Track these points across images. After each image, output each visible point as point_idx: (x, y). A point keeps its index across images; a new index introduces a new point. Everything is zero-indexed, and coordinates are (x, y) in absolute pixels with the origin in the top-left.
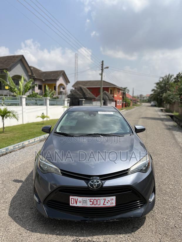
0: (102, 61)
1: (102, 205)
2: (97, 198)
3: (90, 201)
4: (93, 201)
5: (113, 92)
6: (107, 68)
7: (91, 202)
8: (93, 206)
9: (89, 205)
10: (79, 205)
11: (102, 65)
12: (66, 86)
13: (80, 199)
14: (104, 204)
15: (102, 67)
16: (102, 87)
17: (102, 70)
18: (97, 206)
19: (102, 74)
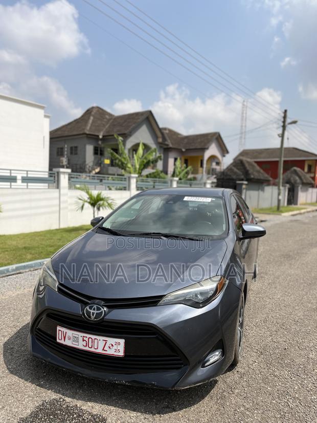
0: (284, 111)
1: (100, 351)
2: (93, 337)
3: (83, 340)
4: (87, 339)
5: (313, 170)
6: (295, 122)
7: (85, 342)
8: (87, 349)
9: (81, 346)
10: (68, 343)
11: (285, 117)
12: (222, 160)
13: (70, 333)
14: (103, 349)
15: (284, 122)
16: (283, 159)
17: (284, 127)
18: (92, 350)
19: (282, 136)
